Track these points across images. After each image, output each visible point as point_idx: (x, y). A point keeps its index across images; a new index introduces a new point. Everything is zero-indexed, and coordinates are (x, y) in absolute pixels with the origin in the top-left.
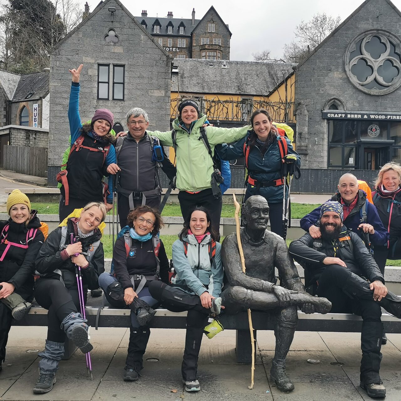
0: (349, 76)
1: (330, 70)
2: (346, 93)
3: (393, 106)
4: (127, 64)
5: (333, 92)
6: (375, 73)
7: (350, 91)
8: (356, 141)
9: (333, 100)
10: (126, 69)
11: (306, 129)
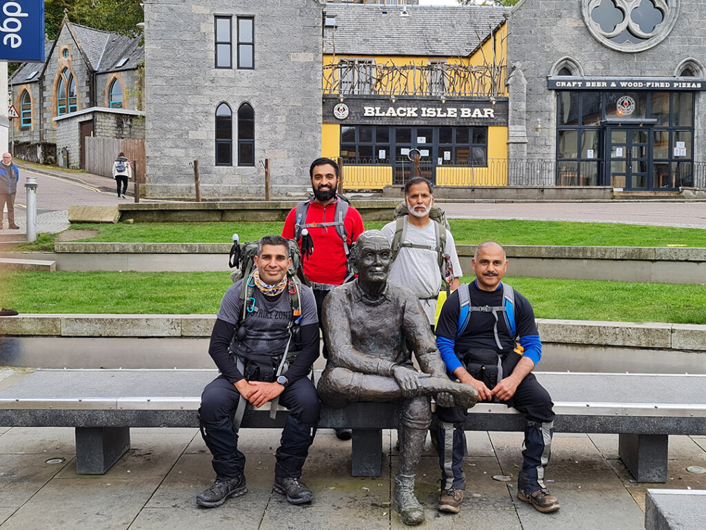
0: (588, 25)
1: (559, 16)
2: (584, 49)
3: (654, 67)
4: (256, 14)
5: (565, 50)
6: (628, 19)
7: (590, 46)
8: (599, 122)
9: (565, 61)
10: (255, 22)
11: (523, 106)
